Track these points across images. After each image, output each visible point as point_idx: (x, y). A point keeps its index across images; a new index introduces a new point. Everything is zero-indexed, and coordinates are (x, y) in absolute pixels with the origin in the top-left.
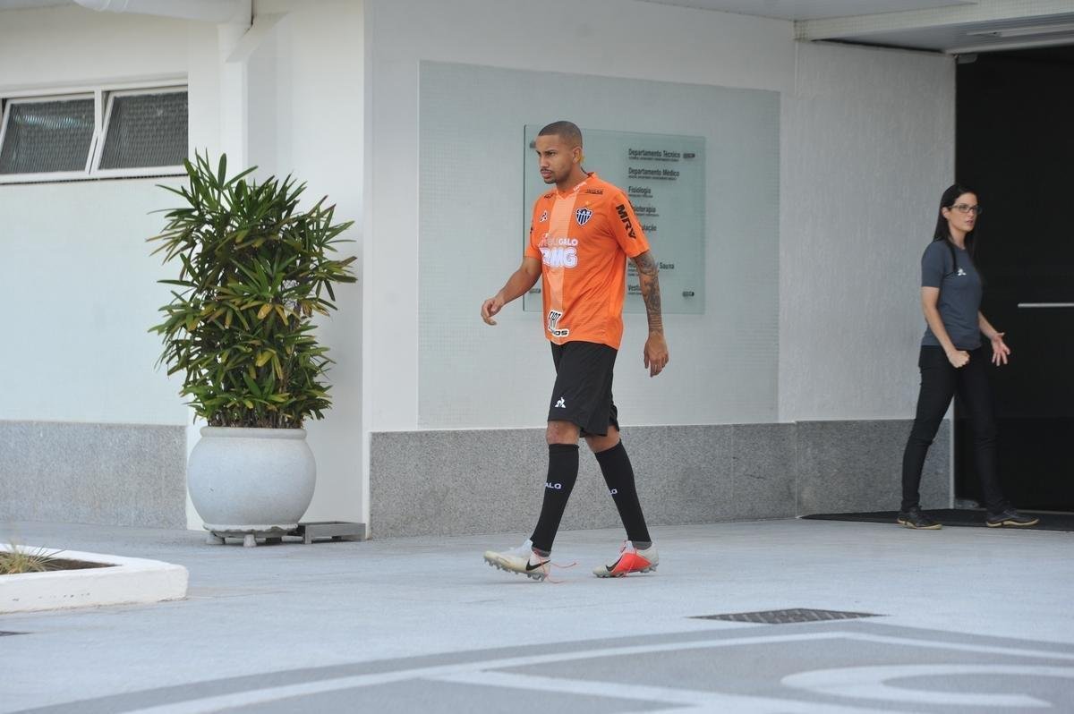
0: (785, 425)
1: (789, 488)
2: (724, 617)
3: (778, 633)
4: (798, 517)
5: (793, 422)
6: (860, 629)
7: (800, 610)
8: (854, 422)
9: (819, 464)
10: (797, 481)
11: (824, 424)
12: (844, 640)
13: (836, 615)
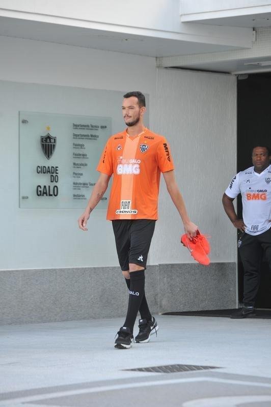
0: (153, 266)
1: (155, 299)
2: (140, 370)
3: (172, 378)
4: (160, 314)
5: (157, 264)
6: (213, 375)
7: (178, 365)
8: (188, 264)
9: (170, 286)
10: (159, 295)
11: (172, 265)
12: (206, 382)
13: (198, 368)
